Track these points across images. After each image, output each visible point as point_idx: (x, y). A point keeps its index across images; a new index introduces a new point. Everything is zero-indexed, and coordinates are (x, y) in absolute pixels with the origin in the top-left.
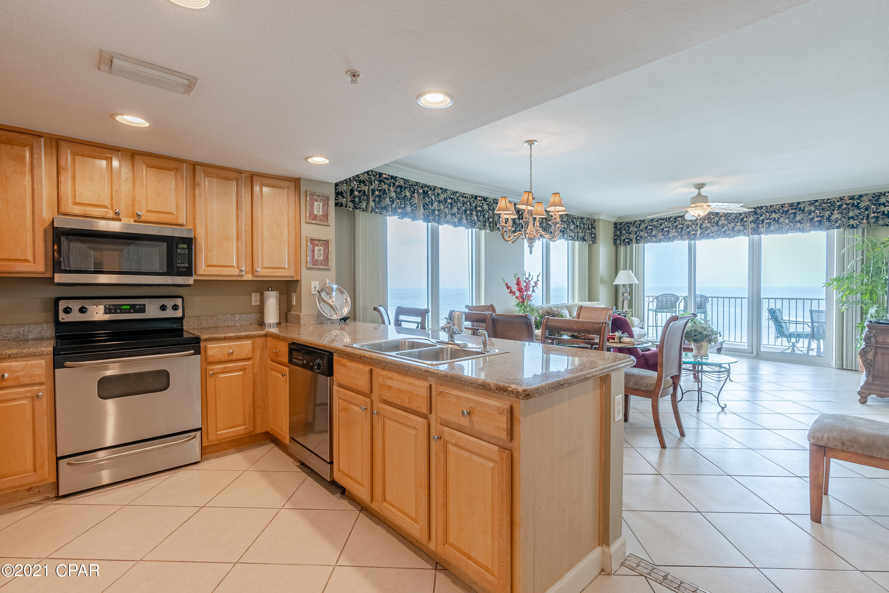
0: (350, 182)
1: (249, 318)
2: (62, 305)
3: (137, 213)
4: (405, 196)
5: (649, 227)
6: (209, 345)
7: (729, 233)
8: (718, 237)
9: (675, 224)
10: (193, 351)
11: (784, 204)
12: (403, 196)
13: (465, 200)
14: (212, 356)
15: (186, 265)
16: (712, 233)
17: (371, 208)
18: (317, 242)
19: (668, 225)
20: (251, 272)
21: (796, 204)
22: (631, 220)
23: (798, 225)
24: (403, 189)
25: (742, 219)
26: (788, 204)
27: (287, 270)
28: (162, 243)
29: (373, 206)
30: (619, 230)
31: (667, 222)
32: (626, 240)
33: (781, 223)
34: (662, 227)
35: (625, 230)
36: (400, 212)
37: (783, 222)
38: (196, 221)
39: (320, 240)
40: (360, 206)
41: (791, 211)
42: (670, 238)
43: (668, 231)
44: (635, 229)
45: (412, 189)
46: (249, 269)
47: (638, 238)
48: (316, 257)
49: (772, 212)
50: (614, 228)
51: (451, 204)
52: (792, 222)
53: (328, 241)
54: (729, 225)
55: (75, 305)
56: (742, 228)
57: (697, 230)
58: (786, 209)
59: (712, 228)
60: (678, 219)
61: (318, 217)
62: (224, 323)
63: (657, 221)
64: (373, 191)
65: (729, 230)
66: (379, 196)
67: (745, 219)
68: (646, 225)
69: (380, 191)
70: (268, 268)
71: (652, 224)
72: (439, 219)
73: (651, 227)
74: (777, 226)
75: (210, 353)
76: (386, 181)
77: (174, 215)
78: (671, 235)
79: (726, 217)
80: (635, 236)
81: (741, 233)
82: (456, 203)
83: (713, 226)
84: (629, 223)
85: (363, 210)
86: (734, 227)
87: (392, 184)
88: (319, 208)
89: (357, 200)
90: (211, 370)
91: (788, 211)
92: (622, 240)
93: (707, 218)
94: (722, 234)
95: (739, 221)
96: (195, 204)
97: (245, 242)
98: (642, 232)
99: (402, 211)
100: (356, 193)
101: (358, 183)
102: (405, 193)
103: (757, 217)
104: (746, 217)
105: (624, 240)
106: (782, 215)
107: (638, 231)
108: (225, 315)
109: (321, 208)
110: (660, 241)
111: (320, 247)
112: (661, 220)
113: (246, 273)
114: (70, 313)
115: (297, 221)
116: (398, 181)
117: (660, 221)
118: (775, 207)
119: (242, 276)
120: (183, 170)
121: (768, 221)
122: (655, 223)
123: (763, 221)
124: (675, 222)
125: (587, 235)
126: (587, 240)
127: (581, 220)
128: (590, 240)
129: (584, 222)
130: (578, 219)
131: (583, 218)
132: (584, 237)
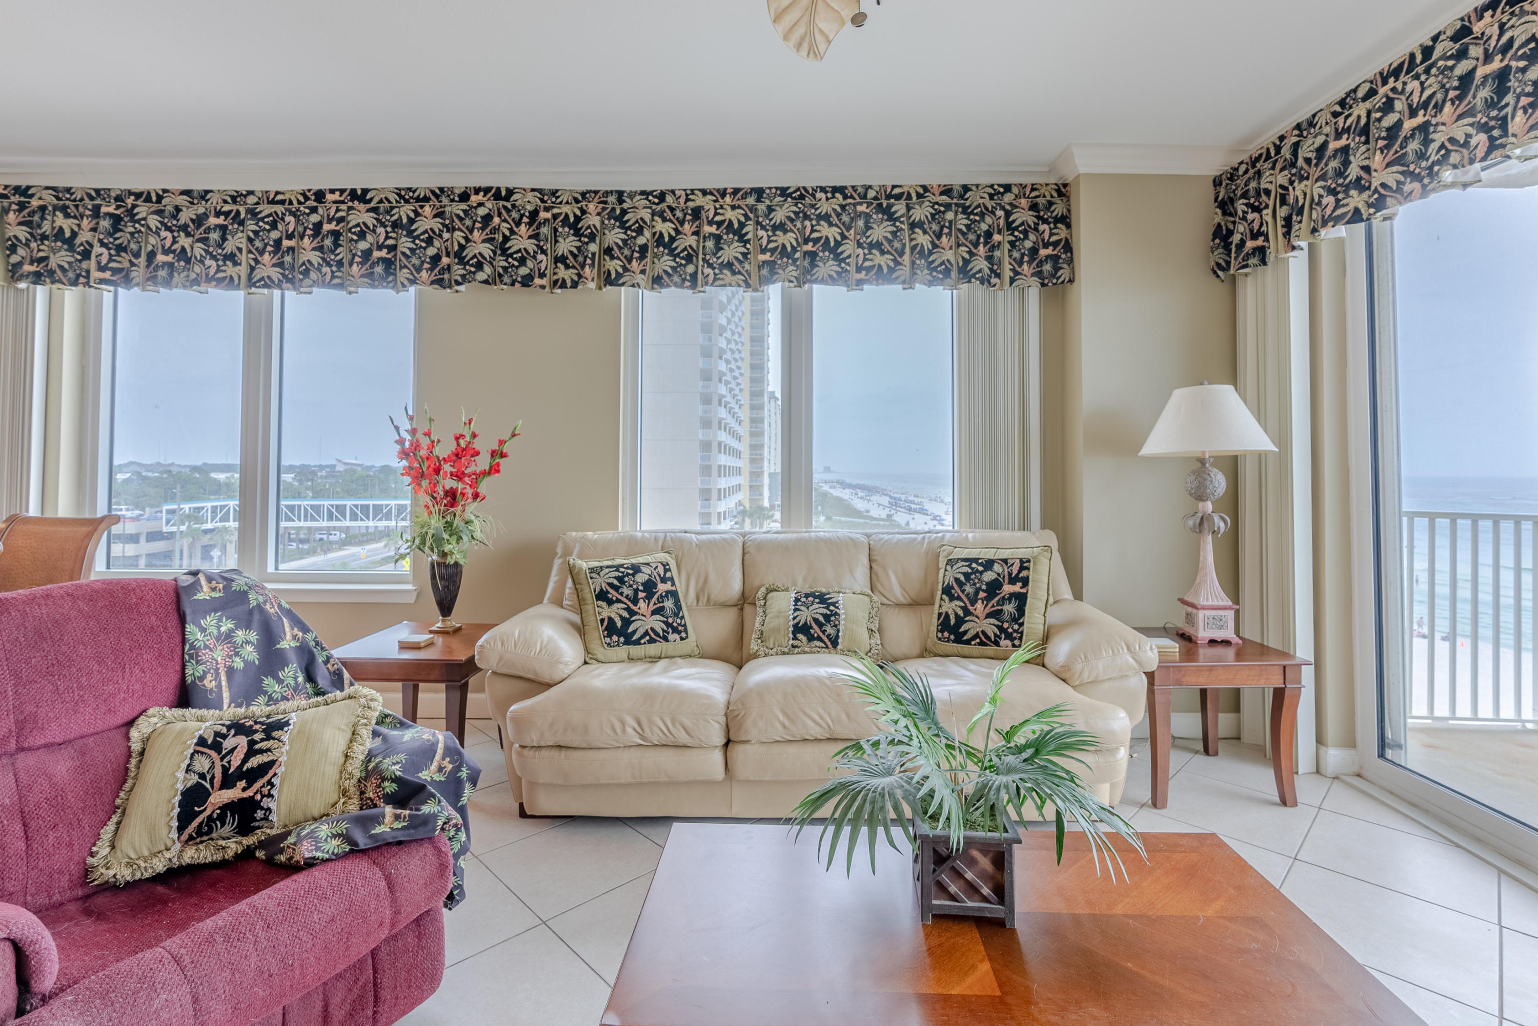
5: (1334, 145)
32: (1250, 244)
35: (1246, 194)
47: (1294, 216)
50: (1213, 203)
60: (1477, 28)
63: (1372, 93)
71: (1348, 121)
73: (1341, 140)
80: (1282, 212)
84: (1256, 161)
92: (1235, 250)
98: (1305, 179)
105: (1244, 246)
107: (1290, 182)
112: (1386, 79)
125: (997, 253)
126: (998, 276)
127: (944, 197)
128: (1017, 273)
129: (975, 204)
130: (919, 196)
131: (966, 188)
132: (966, 262)
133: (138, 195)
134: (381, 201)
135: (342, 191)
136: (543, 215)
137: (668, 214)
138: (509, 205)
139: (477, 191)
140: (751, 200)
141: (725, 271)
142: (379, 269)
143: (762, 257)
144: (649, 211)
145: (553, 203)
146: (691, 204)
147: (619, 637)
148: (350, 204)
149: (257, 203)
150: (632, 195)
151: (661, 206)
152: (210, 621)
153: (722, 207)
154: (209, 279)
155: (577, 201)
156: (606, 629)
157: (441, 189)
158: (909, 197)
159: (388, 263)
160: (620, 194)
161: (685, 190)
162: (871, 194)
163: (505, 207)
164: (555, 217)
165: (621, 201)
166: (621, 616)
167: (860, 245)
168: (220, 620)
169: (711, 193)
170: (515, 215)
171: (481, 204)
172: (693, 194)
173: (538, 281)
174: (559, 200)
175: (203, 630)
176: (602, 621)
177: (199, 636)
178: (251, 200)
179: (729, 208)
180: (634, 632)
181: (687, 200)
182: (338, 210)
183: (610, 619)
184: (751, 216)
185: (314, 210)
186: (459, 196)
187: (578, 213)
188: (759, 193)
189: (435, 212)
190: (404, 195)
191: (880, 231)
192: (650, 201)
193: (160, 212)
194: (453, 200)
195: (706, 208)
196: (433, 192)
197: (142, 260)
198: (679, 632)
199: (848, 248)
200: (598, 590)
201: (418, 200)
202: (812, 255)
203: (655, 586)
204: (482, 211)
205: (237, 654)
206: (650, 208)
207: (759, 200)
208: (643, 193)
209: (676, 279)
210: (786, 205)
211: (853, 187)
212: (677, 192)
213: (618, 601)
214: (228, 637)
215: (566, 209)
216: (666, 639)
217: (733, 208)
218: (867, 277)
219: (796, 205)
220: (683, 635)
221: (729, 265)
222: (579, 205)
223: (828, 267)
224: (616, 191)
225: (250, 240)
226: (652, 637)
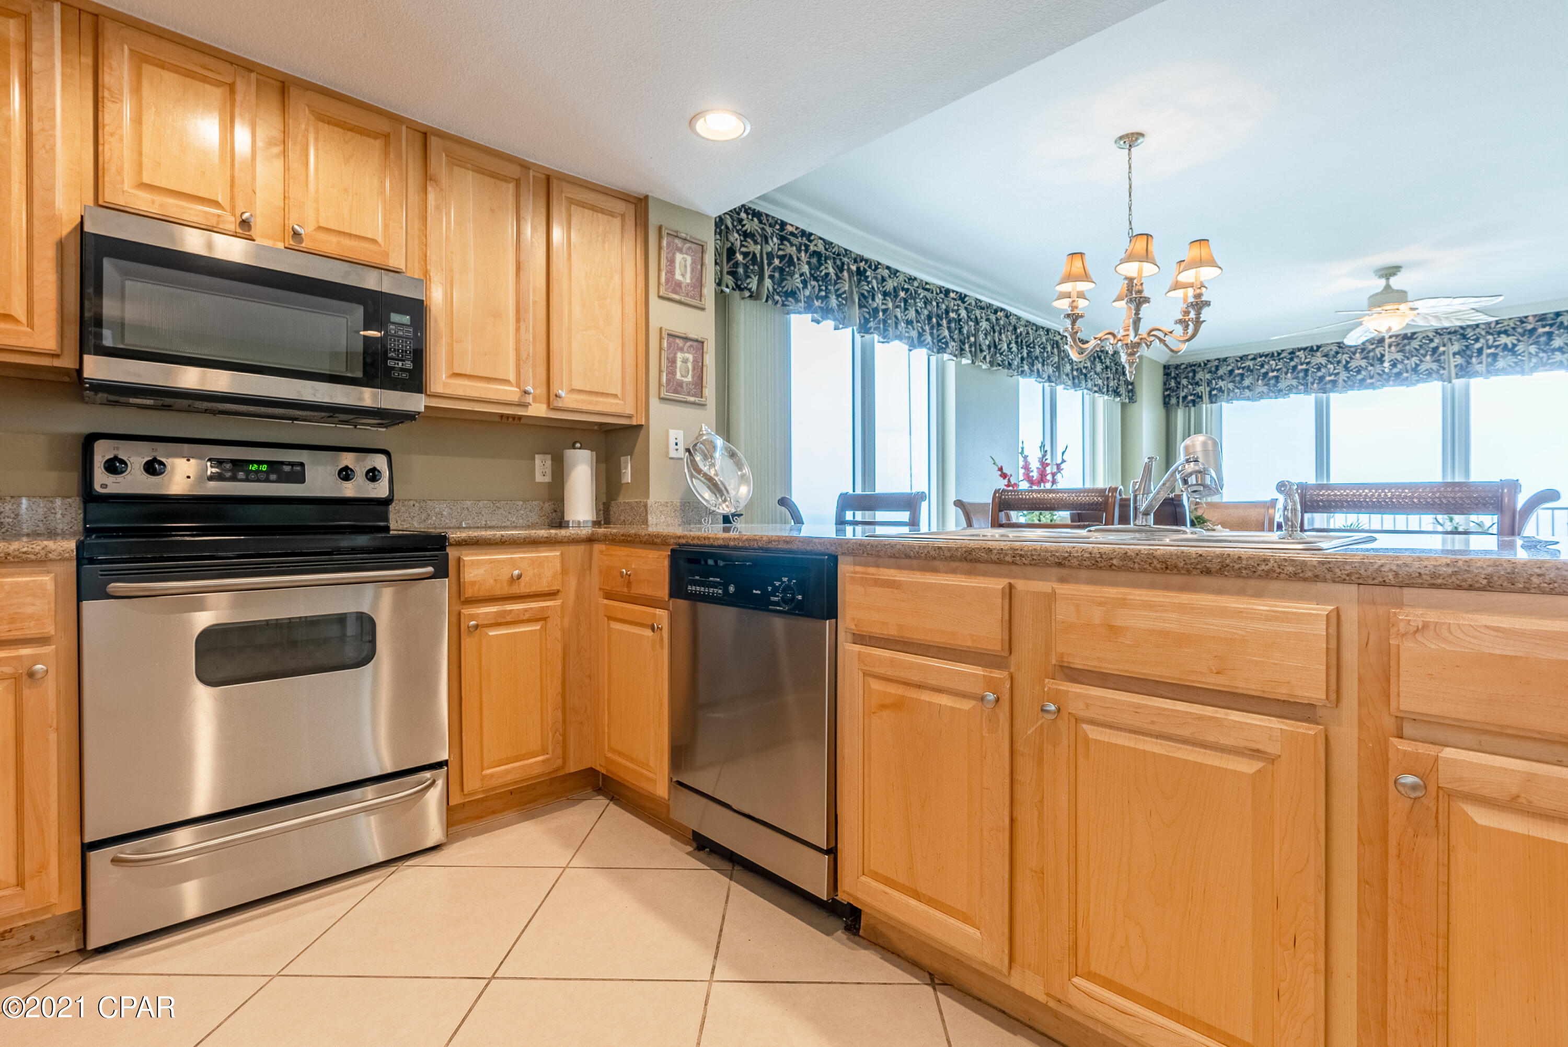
0: (727, 232)
1: (530, 511)
2: (102, 452)
3: (293, 227)
4: (827, 275)
5: (1237, 372)
6: (467, 556)
7: (1407, 378)
8: (1383, 386)
9: (1292, 364)
10: (430, 569)
11: (1526, 317)
12: (823, 273)
13: (929, 295)
14: (474, 583)
15: (409, 365)
16: (1372, 377)
17: (766, 291)
18: (680, 342)
19: (1277, 365)
20: (545, 400)
21: (1552, 315)
22: (1201, 358)
23: (1558, 356)
24: (823, 259)
25: (1435, 350)
26: (1535, 316)
27: (620, 399)
28: (354, 305)
29: (771, 289)
30: (1175, 378)
31: (1274, 360)
32: (1190, 398)
33: (1519, 355)
34: (1263, 370)
35: (1187, 377)
36: (820, 307)
37: (1524, 352)
38: (428, 267)
39: (686, 339)
40: (748, 284)
41: (1541, 330)
42: (1280, 391)
43: (1277, 378)
44: (1208, 376)
45: (838, 262)
46: (542, 391)
47: (1214, 392)
48: (678, 376)
49: (1499, 333)
50: (1165, 375)
51: (905, 301)
52: (1544, 351)
53: (703, 343)
54: (1406, 362)
55: (136, 457)
56: (1435, 366)
57: (1338, 373)
58: (1529, 327)
59: (1370, 368)
60: (1298, 353)
61: (683, 286)
62: (476, 518)
63: (1254, 359)
64: (770, 256)
65: (1407, 372)
66: (781, 270)
67: (1442, 349)
68: (1230, 368)
69: (782, 258)
70: (580, 391)
71: (1243, 365)
72: (885, 330)
73: (1240, 371)
74: (1511, 359)
75: (470, 575)
76: (792, 239)
77: (380, 246)
78: (1282, 385)
79: (1401, 346)
80: (1208, 389)
81: (1434, 375)
82: (915, 299)
83: (1372, 365)
84: (1195, 365)
85: (751, 296)
86: (1417, 365)
87: (803, 248)
88: (685, 267)
89: (741, 270)
90: (472, 617)
91: (1534, 330)
92: (1181, 398)
93: (1359, 351)
94: (1392, 378)
95: (1429, 353)
96: (425, 225)
97: (533, 328)
98: (1223, 380)
99: (822, 305)
100: (740, 257)
101: (742, 238)
102: (826, 268)
103: (1466, 344)
104: (1444, 345)
105: (1185, 398)
106: (1521, 339)
107: (1214, 379)
108: (479, 501)
109: (689, 269)
110: (1261, 396)
111: (687, 355)
112: (1261, 357)
113: (535, 400)
114: (122, 472)
115: (639, 293)
116: (814, 243)
117: (1259, 359)
118: (1506, 323)
119: (525, 405)
120: (400, 141)
121: (1492, 350)
122: (1250, 363)
123: (1480, 351)
124: (1292, 359)
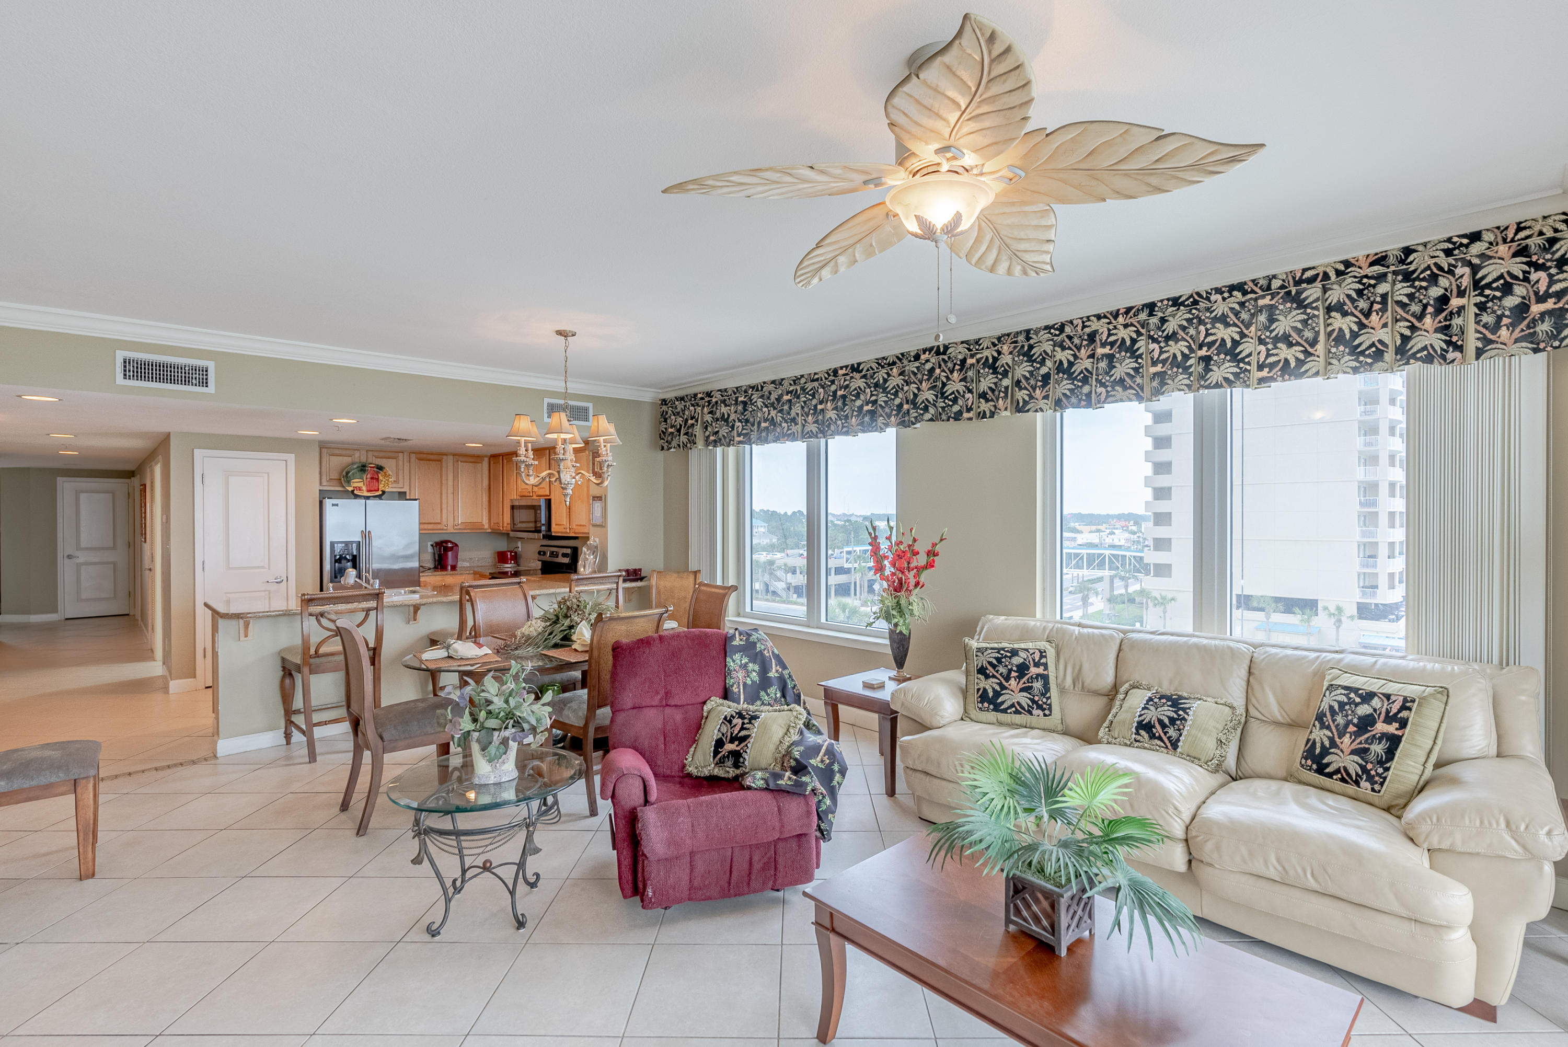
76: (701, 401)
87: (707, 404)
116: (714, 397)
125: (1457, 321)
126: (1459, 348)
127: (1376, 268)
128: (1487, 341)
129: (1422, 267)
130: (1339, 273)
131: (1408, 251)
132: (1405, 339)
133: (753, 388)
134: (868, 370)
135: (846, 367)
136: (970, 361)
137: (1067, 343)
138: (946, 357)
139: (924, 351)
140: (1143, 316)
141: (1117, 388)
142: (867, 419)
143: (1153, 370)
144: (1051, 343)
145: (977, 350)
146: (1087, 330)
147: (989, 704)
148: (851, 375)
149: (806, 383)
150: (1037, 332)
151: (1061, 336)
152: (737, 657)
153: (1115, 328)
154: (784, 435)
155: (994, 345)
156: (980, 697)
157: (902, 354)
158: (1326, 276)
159: (872, 413)
160: (1028, 332)
161: (1081, 318)
162: (1276, 284)
163: (943, 360)
164: (978, 361)
165: (1028, 338)
166: (993, 689)
167: (1261, 341)
168: (742, 657)
169: (1105, 317)
170: (950, 365)
171: (927, 361)
172: (1089, 320)
173: (966, 415)
174: (981, 347)
175: (734, 661)
176: (978, 690)
177: (732, 664)
178: (803, 381)
179: (1121, 328)
180: (1003, 703)
181: (1084, 327)
182: (845, 380)
183: (985, 690)
184: (1143, 331)
185: (833, 382)
186: (914, 357)
187: (996, 355)
188: (1151, 307)
189: (899, 371)
190: (881, 363)
191: (1287, 322)
192: (1051, 334)
193: (762, 397)
194: (910, 361)
195: (1100, 331)
196: (898, 357)
197: (756, 427)
198: (1043, 710)
199: (1247, 347)
200: (980, 666)
201: (889, 365)
202: (1207, 360)
203: (1028, 668)
204: (928, 366)
205: (748, 676)
206: (1052, 340)
207: (1151, 314)
208: (1047, 328)
209: (1073, 400)
210: (1180, 314)
211: (1253, 281)
212: (1074, 322)
213: (994, 676)
214: (744, 667)
215: (986, 353)
216: (1031, 713)
217: (1126, 326)
218: (1271, 374)
219: (1190, 312)
220: (1047, 712)
221: (1122, 381)
222: (996, 348)
223: (1224, 369)
224: (1024, 331)
225: (803, 408)
226: (1018, 709)
